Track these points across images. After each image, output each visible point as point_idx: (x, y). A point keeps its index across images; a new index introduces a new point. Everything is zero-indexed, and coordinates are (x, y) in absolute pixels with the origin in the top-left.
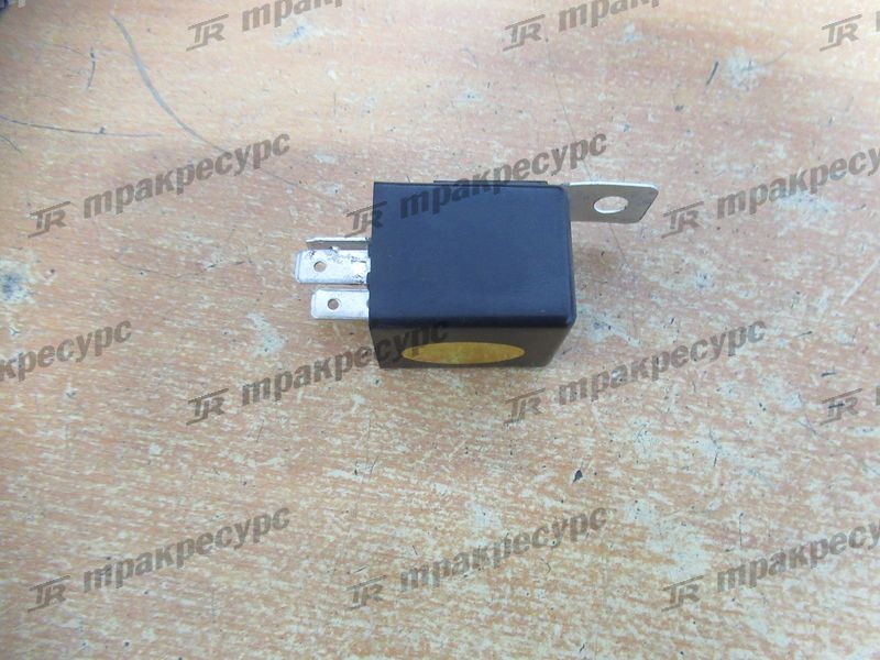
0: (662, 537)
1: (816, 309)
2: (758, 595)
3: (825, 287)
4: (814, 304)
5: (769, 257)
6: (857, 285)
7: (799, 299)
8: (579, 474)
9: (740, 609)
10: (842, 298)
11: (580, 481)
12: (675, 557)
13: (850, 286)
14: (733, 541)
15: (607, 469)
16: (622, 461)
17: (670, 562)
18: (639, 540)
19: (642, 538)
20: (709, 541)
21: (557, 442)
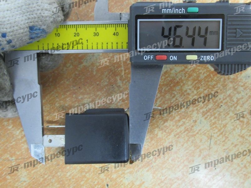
0: (137, 179)
1: (120, 86)
2: (167, 169)
3: (117, 77)
4: (118, 85)
5: (98, 83)
6: (123, 68)
7: (114, 87)
8: (108, 185)
9: (166, 177)
10: (122, 76)
11: (109, 186)
12: (143, 180)
13: (121, 71)
14: (152, 163)
15: (112, 177)
16: (113, 171)
17: (143, 183)
18: (133, 185)
19: (133, 184)
20: (147, 169)
21: (96, 183)
